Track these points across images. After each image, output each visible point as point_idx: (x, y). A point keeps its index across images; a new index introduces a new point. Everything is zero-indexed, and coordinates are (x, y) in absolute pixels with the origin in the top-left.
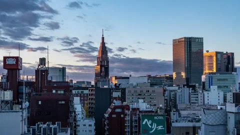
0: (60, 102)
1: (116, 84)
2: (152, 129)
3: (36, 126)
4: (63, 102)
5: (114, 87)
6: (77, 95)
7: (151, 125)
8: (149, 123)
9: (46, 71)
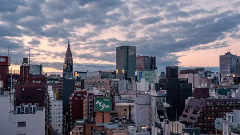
0: (38, 89)
1: (77, 77)
2: (102, 108)
3: (20, 107)
4: (40, 89)
5: (76, 79)
6: (50, 84)
7: (102, 105)
8: (100, 103)
9: (28, 67)
